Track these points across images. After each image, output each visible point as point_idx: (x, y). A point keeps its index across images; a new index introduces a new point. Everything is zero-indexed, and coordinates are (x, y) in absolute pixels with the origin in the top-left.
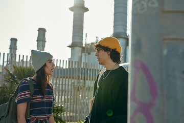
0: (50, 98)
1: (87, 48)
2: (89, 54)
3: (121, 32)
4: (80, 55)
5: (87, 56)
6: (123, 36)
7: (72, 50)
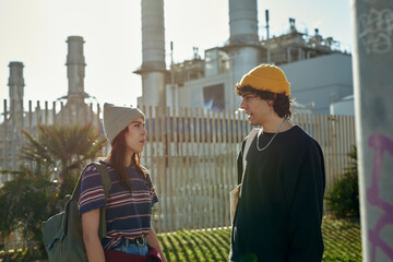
0: (144, 196)
1: (176, 73)
2: (181, 85)
3: (246, 35)
4: (161, 88)
5: (176, 91)
6: (252, 43)
7: (143, 79)
